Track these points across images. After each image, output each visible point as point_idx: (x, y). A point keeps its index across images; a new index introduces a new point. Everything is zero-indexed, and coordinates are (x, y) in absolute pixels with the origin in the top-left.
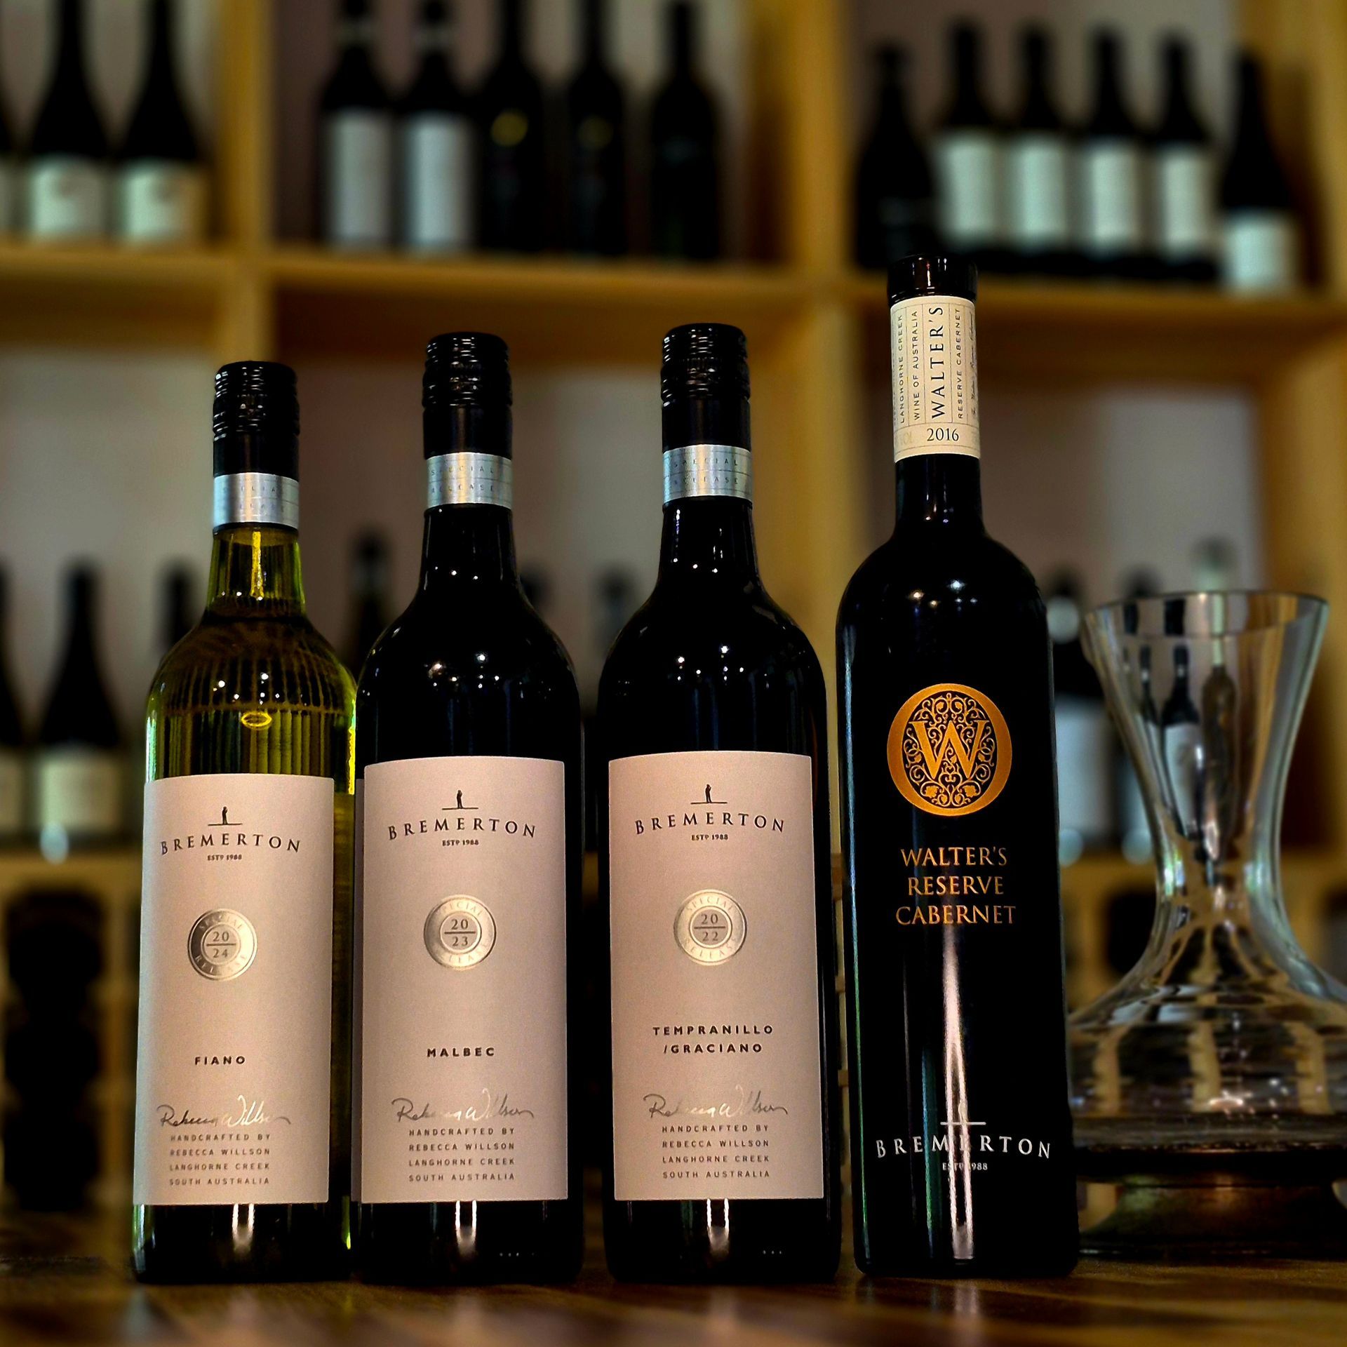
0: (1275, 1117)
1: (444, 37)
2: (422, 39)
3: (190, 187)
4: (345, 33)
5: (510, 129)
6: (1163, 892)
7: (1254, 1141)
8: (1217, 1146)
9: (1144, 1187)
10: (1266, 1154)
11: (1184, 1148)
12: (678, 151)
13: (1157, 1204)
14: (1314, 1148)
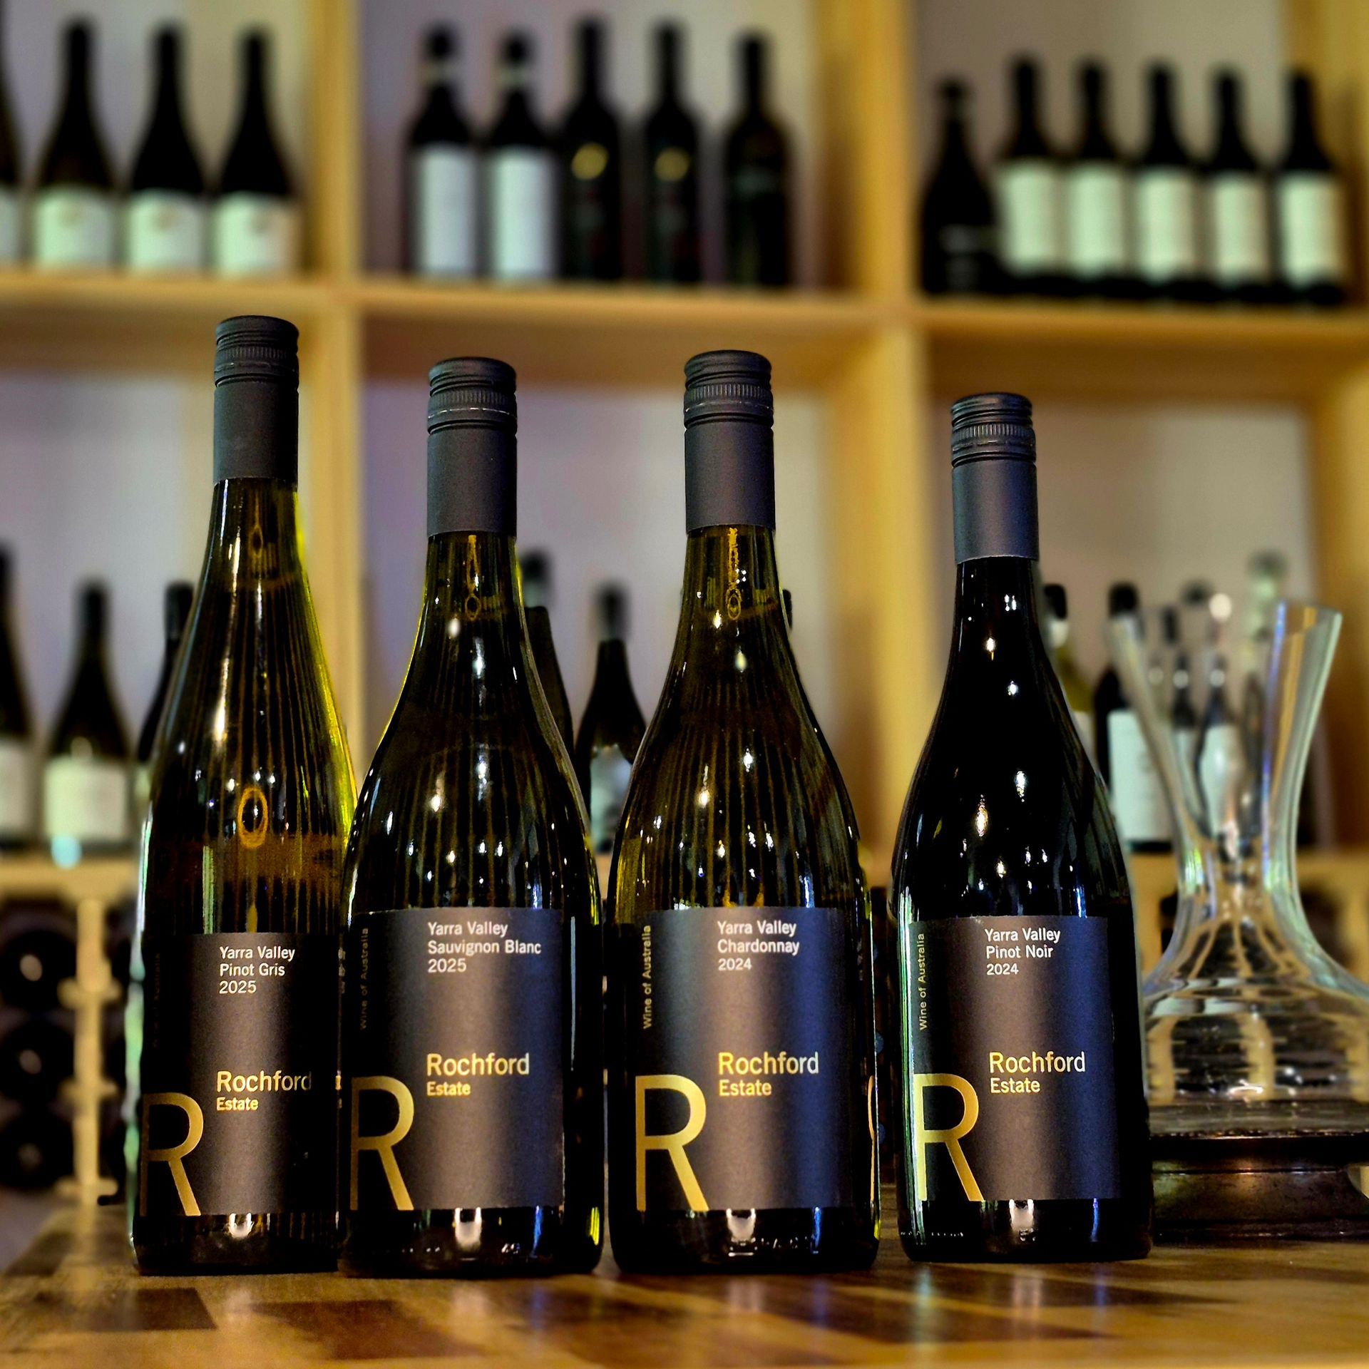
0: (1295, 1104)
1: (525, 76)
2: (507, 78)
3: (282, 220)
4: (433, 73)
5: (589, 162)
6: (1185, 889)
7: (1266, 1128)
8: (1231, 1133)
9: (1168, 1172)
10: (1276, 1140)
11: (1200, 1135)
12: (751, 182)
13: (1180, 1190)
14: (1323, 1133)
